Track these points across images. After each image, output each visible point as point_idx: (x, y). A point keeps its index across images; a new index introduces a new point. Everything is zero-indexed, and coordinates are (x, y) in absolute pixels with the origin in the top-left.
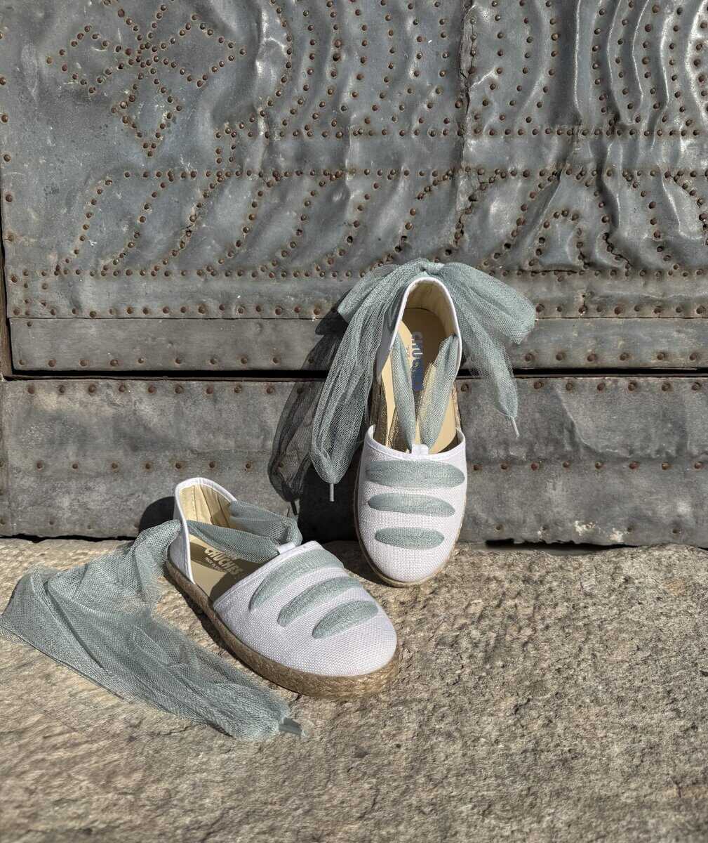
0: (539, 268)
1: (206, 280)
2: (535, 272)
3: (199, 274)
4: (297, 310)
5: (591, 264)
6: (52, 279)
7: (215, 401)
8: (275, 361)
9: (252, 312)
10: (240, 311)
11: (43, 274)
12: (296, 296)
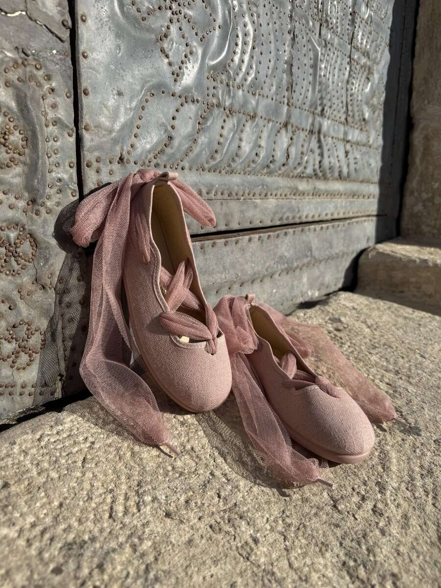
0: (305, 175)
1: (200, 174)
2: (303, 177)
3: (197, 170)
4: (236, 195)
5: (316, 175)
6: (116, 166)
7: (204, 253)
8: (226, 225)
9: (219, 196)
10: (215, 195)
11: (111, 163)
12: (238, 186)
